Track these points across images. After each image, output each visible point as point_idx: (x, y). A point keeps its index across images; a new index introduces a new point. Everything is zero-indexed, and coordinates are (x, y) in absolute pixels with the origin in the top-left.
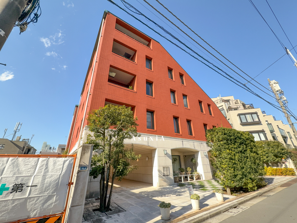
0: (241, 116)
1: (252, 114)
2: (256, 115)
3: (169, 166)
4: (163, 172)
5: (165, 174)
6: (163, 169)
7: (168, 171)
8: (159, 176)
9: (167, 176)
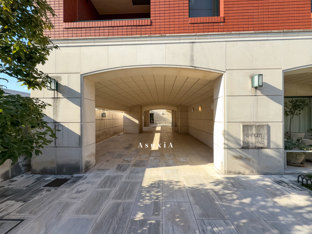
3: (268, 122)
4: (242, 139)
5: (250, 144)
6: (243, 131)
7: (264, 136)
8: (227, 148)
9: (259, 149)
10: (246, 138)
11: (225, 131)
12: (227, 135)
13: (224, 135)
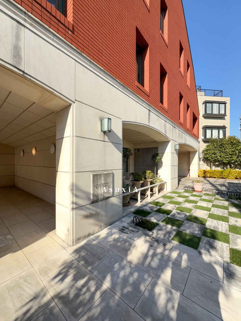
0: (207, 104)
1: (220, 103)
2: (224, 105)
3: (113, 170)
4: (92, 192)
5: (100, 196)
6: (93, 182)
7: (110, 185)
8: (76, 208)
9: (106, 199)
10: (96, 190)
11: (73, 185)
12: (76, 190)
13: (72, 190)
